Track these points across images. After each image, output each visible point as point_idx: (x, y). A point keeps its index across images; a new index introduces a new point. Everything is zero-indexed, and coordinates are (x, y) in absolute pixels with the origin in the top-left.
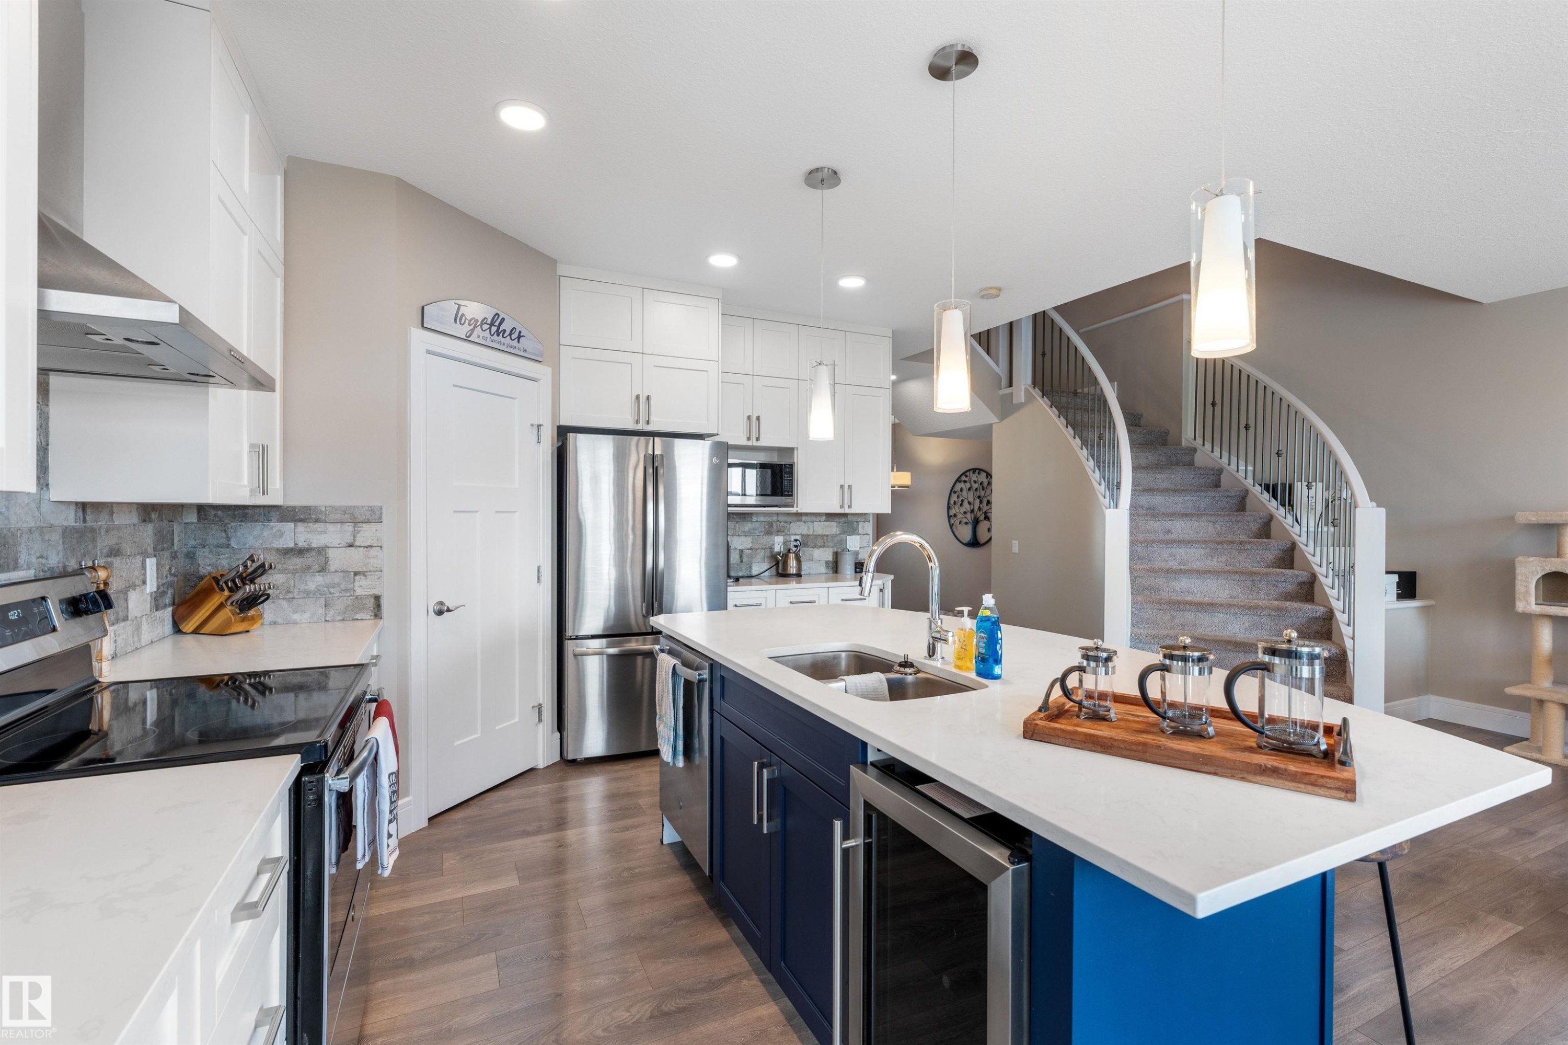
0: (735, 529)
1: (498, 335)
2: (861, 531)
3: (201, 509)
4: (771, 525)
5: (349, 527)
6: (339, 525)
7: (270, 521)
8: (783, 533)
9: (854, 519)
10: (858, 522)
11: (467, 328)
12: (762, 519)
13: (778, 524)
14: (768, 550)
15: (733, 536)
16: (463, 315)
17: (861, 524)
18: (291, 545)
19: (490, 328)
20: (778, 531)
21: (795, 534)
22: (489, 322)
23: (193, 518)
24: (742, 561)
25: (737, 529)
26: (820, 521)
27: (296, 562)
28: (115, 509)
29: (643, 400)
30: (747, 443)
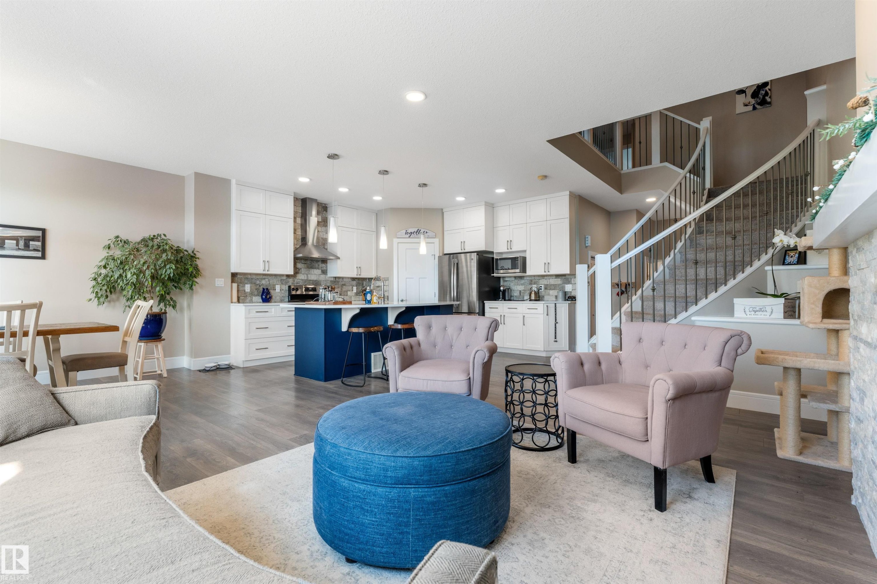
1: (419, 234)
4: (531, 281)
5: (384, 282)
7: (374, 280)
11: (409, 235)
12: (528, 278)
13: (534, 280)
15: (517, 285)
16: (408, 232)
17: (572, 279)
18: (377, 285)
19: (416, 233)
20: (535, 283)
21: (541, 284)
25: (519, 283)
26: (553, 279)
28: (345, 278)
29: (463, 243)
30: (507, 251)
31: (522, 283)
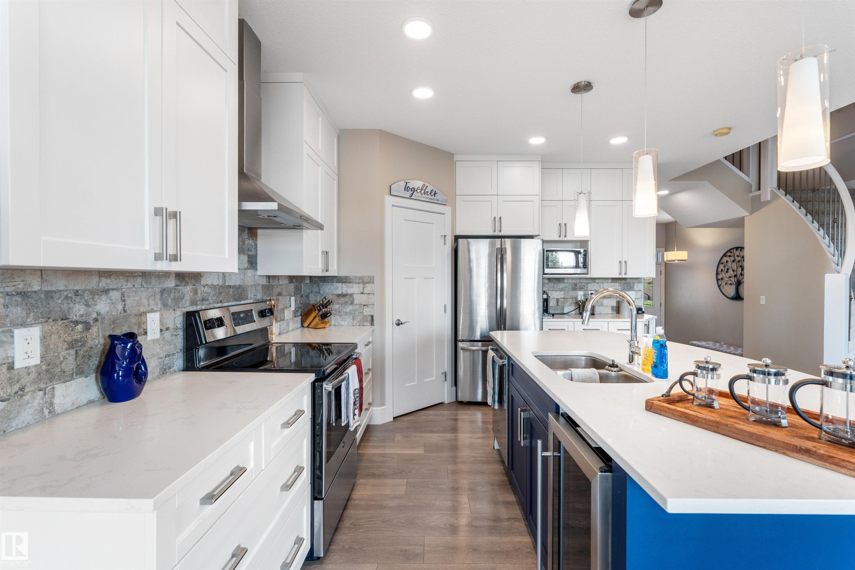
0: (554, 287)
1: (425, 194)
2: (636, 288)
3: (311, 277)
4: (576, 285)
5: (361, 285)
6: (358, 284)
7: (333, 282)
8: (583, 290)
9: (631, 281)
10: (634, 284)
11: (410, 192)
12: (570, 281)
13: (581, 284)
14: (574, 299)
15: (552, 291)
16: (408, 187)
17: (636, 285)
18: (341, 293)
19: (421, 192)
20: (581, 288)
21: (591, 290)
22: (420, 189)
23: (308, 281)
24: (558, 305)
25: (555, 287)
26: (608, 283)
27: (342, 300)
28: (280, 278)
29: (497, 220)
30: (557, 238)
31: (561, 287)
